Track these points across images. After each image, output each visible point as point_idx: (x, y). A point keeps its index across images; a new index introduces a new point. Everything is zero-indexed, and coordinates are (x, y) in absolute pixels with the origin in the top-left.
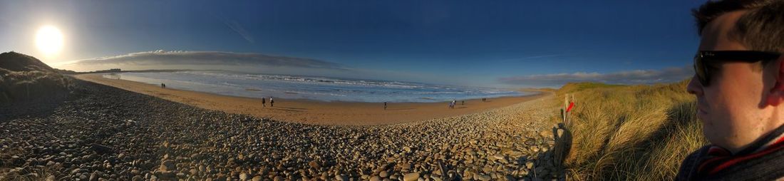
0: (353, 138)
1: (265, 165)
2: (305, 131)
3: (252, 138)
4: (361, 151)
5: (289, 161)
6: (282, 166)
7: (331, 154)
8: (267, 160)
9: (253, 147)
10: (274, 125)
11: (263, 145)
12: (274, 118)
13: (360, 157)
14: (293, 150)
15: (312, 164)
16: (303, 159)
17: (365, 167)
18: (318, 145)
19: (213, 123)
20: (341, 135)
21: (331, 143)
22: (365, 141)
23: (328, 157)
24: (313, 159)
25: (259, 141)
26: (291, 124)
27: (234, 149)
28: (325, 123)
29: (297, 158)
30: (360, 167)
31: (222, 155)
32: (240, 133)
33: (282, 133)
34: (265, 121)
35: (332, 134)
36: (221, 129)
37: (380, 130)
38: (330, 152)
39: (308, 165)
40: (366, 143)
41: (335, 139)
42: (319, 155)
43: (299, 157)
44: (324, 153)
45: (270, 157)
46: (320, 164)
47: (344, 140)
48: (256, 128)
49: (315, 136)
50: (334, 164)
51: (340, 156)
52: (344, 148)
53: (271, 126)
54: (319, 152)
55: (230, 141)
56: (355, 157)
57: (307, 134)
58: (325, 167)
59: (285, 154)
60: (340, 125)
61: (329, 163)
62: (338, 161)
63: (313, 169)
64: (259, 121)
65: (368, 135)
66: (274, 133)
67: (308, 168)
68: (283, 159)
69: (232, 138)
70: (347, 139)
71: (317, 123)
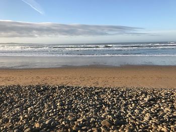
0: (143, 100)
1: (61, 128)
2: (97, 93)
3: (49, 105)
4: (152, 113)
5: (83, 121)
6: (77, 126)
7: (122, 114)
8: (63, 123)
9: (50, 113)
10: (68, 90)
11: (59, 111)
12: (68, 85)
13: (150, 119)
14: (87, 111)
15: (104, 123)
16: (96, 118)
17: (156, 129)
18: (109, 106)
19: (7, 99)
20: (131, 97)
21: (121, 103)
22: (156, 103)
23: (119, 117)
24: (104, 118)
25: (56, 107)
26: (84, 88)
27: (31, 119)
28: (116, 85)
29: (90, 118)
30: (152, 129)
31: (18, 128)
32: (36, 103)
33: (76, 97)
34: (60, 88)
35: (121, 96)
36: (16, 102)
37: (173, 94)
38: (120, 112)
39: (100, 123)
40: (157, 106)
41: (125, 100)
42: (110, 114)
43: (92, 117)
44: (115, 112)
45: (65, 120)
46: (111, 123)
47: (133, 101)
48: (52, 96)
49: (106, 98)
50: (125, 123)
51: (130, 116)
52: (134, 109)
53: (66, 91)
54: (111, 112)
55: (26, 112)
56: (146, 119)
57: (99, 96)
58: (115, 125)
59: (80, 115)
60: (129, 87)
61: (120, 121)
62: (129, 120)
63: (105, 127)
64: (55, 89)
65: (159, 98)
66: (69, 98)
67: (100, 126)
68: (78, 120)
69: (29, 109)
70: (137, 100)
71: (108, 86)
